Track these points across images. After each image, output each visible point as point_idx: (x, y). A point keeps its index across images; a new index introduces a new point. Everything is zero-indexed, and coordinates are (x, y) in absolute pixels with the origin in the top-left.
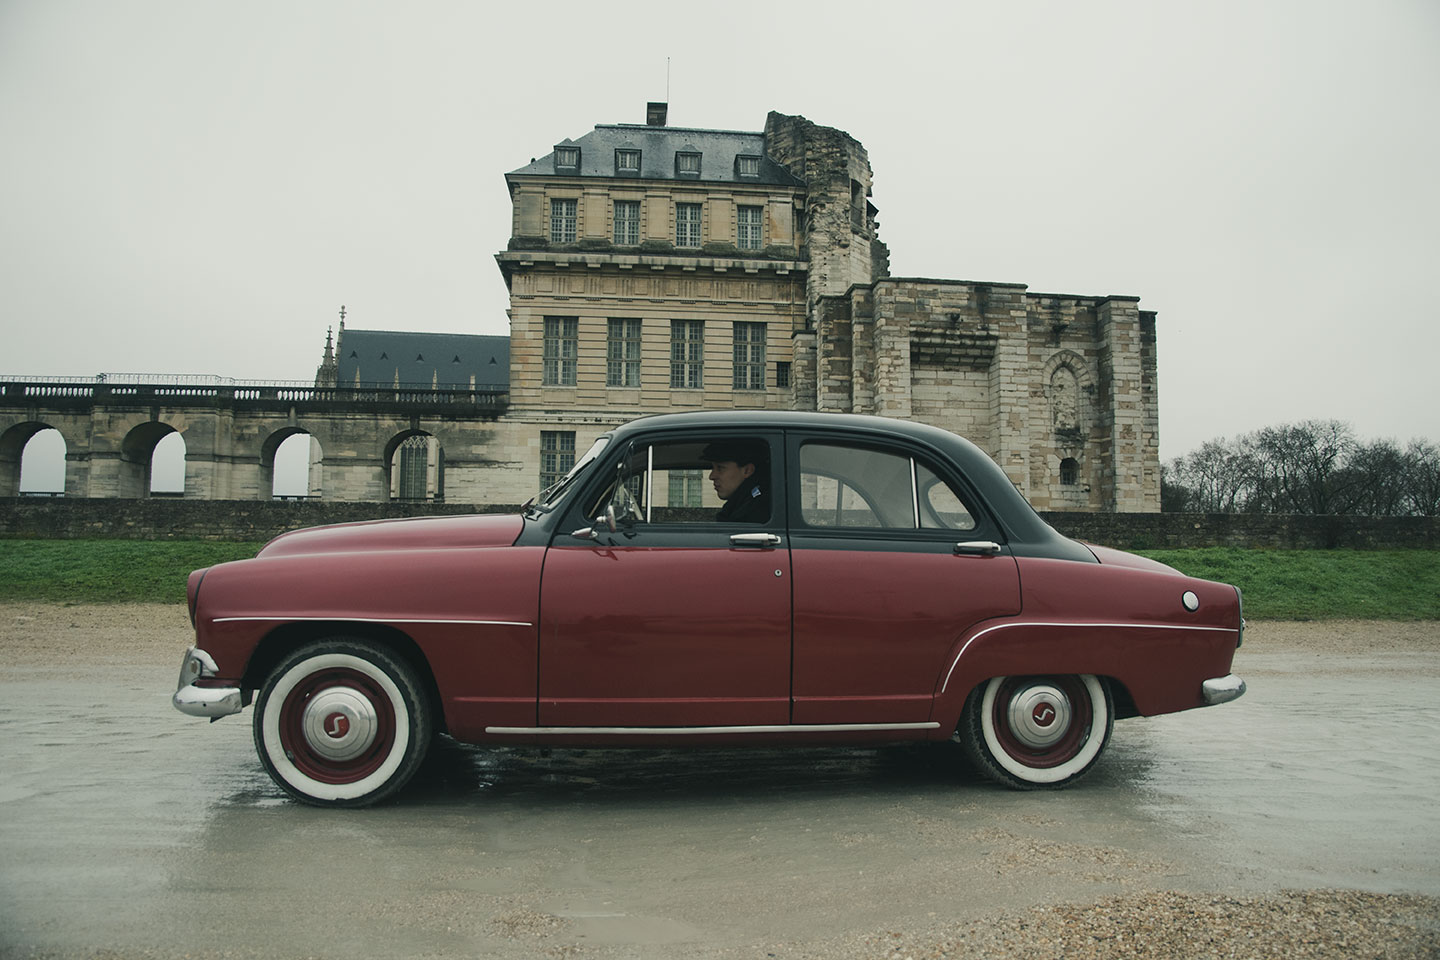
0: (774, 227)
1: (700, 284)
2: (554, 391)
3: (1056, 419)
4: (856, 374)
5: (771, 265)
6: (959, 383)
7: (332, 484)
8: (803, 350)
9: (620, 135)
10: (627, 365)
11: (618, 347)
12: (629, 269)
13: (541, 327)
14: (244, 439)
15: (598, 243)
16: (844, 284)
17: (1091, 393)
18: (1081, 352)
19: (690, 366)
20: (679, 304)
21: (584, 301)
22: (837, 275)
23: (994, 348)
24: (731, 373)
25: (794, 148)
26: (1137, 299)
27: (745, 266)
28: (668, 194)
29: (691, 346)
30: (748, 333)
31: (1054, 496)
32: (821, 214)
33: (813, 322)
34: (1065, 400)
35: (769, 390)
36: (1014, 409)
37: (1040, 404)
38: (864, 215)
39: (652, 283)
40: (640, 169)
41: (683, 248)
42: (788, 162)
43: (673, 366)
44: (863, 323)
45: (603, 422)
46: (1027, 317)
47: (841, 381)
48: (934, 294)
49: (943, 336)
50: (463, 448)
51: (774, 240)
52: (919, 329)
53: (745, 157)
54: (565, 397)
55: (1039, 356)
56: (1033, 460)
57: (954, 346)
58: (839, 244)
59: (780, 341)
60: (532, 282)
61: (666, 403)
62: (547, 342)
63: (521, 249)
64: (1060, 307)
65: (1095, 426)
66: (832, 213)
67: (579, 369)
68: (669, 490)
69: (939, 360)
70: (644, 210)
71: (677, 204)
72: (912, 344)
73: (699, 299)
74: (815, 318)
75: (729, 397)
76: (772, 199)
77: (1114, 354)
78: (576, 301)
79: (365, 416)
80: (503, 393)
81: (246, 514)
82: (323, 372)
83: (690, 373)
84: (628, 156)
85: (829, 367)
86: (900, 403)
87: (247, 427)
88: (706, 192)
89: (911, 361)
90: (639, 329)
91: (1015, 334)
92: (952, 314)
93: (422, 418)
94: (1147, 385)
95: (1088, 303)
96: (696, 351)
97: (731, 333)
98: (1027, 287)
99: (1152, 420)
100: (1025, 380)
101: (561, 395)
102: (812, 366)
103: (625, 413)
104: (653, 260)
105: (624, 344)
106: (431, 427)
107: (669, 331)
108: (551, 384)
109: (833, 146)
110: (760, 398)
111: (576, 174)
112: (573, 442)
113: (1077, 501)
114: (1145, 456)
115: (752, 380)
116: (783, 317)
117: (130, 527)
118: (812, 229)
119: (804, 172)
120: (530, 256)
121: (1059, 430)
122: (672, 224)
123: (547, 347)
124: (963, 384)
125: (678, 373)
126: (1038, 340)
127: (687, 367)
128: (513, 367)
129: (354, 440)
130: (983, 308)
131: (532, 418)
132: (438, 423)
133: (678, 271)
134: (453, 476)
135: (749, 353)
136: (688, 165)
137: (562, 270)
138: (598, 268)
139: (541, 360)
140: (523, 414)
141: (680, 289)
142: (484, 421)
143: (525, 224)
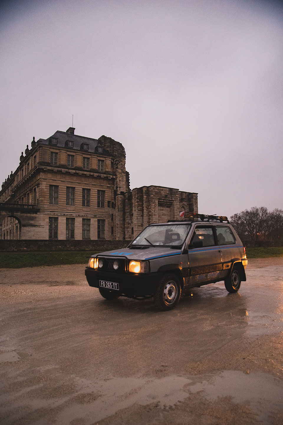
0: (107, 166)
1: (90, 179)
2: (52, 206)
4: (145, 207)
5: (107, 176)
6: (165, 210)
10: (71, 200)
11: (68, 194)
12: (73, 174)
13: (49, 188)
15: (64, 166)
18: (186, 204)
20: (84, 184)
21: (60, 181)
22: (123, 180)
23: (172, 203)
24: (97, 203)
25: (110, 146)
26: (198, 194)
27: (101, 176)
28: (82, 154)
29: (87, 195)
30: (101, 193)
33: (117, 191)
35: (106, 208)
39: (78, 178)
40: (73, 146)
41: (85, 169)
42: (108, 149)
43: (83, 200)
44: (147, 195)
45: (66, 215)
46: (179, 196)
47: (140, 208)
48: (162, 190)
49: (164, 200)
50: (27, 221)
51: (107, 169)
52: (160, 198)
53: (99, 147)
54: (56, 208)
57: (165, 202)
58: (123, 172)
59: (108, 195)
60: (46, 175)
61: (81, 210)
62: (50, 192)
63: (43, 165)
64: (182, 194)
66: (122, 164)
67: (59, 200)
68: (82, 234)
70: (75, 158)
71: (84, 157)
72: (158, 201)
73: (89, 183)
74: (118, 190)
75: (97, 209)
76: (107, 159)
77: (194, 205)
78: (58, 181)
83: (87, 203)
84: (70, 143)
85: (138, 205)
86: (156, 215)
88: (91, 155)
89: (158, 205)
90: (74, 190)
91: (177, 200)
92: (166, 195)
93: (15, 212)
96: (88, 197)
97: (97, 193)
98: (179, 189)
100: (179, 210)
101: (54, 207)
102: (123, 203)
103: (71, 213)
104: (79, 172)
105: (70, 194)
106: (17, 215)
107: (82, 191)
108: (51, 204)
109: (120, 147)
110: (103, 210)
111: (55, 145)
112: (57, 220)
115: (101, 205)
116: (109, 189)
117: (68, 247)
118: (117, 168)
119: (113, 153)
120: (46, 168)
122: (82, 163)
124: (166, 211)
125: (84, 202)
127: (86, 201)
128: (41, 199)
130: (171, 194)
131: (46, 213)
132: (19, 214)
133: (85, 176)
134: (24, 229)
135: (101, 198)
136: (85, 147)
137: (55, 172)
138: (65, 173)
139: (48, 197)
140: (44, 212)
141: (85, 180)
142: (33, 214)
143: (44, 158)
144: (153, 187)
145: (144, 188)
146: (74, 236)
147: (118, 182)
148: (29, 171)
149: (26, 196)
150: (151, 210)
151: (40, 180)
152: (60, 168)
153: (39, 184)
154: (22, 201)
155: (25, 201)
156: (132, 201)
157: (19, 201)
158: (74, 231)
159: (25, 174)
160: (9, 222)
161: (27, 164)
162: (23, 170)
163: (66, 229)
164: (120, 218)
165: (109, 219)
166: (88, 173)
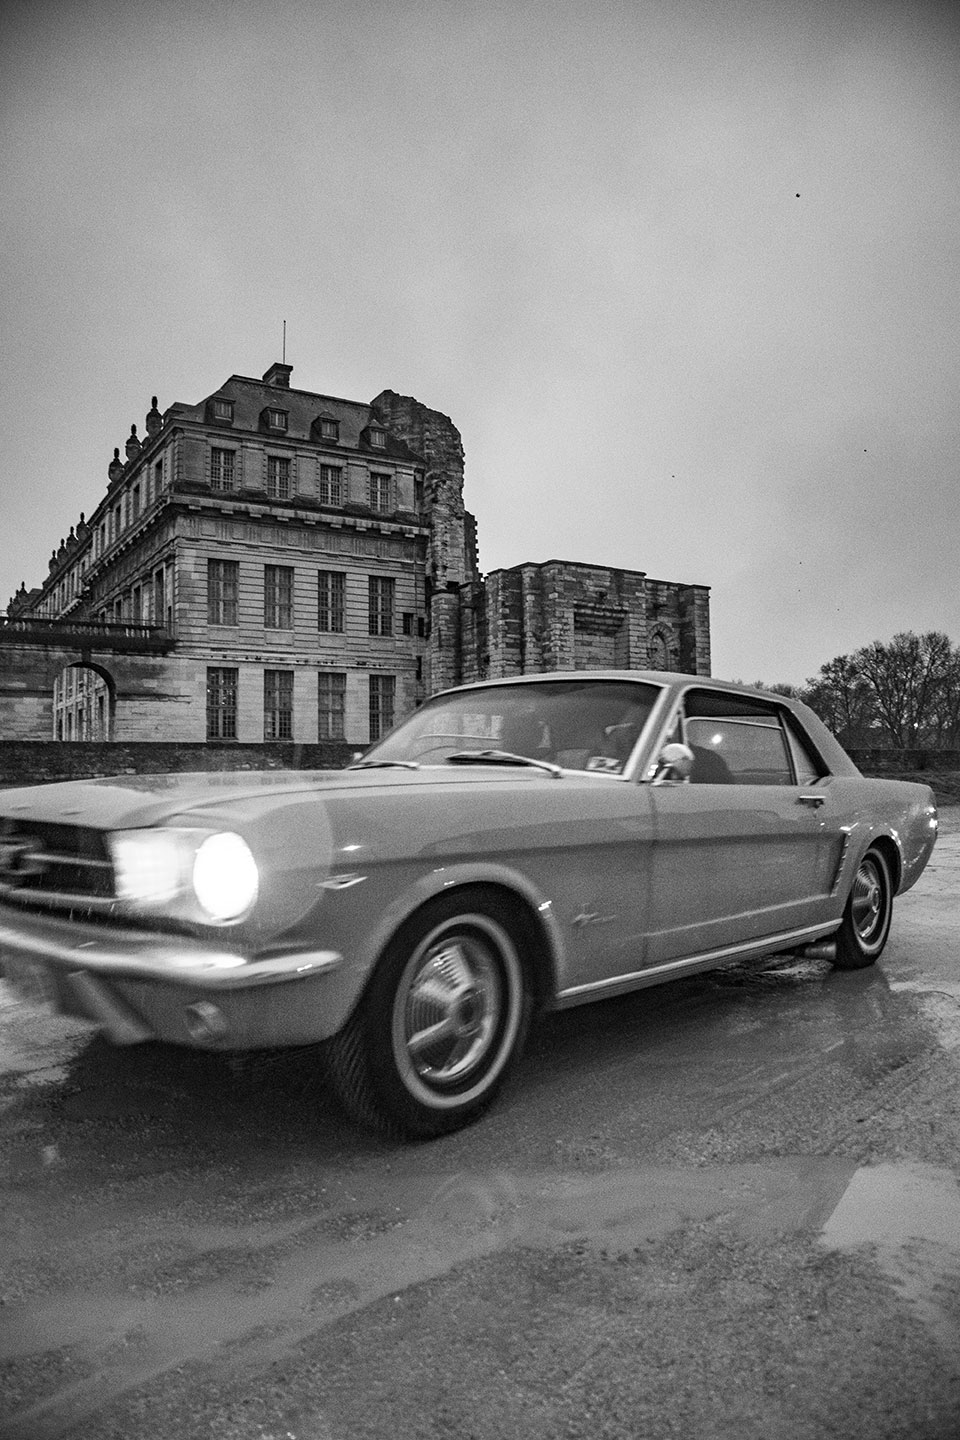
0: (401, 495)
1: (343, 540)
2: (218, 629)
4: (529, 634)
5: (401, 528)
6: (599, 644)
8: (446, 606)
10: (280, 609)
11: (271, 591)
12: (286, 522)
13: (205, 569)
15: (256, 494)
17: (676, 655)
18: (670, 625)
19: (333, 613)
20: (323, 556)
21: (244, 547)
22: (455, 542)
23: (623, 619)
24: (367, 621)
25: (411, 426)
26: (710, 588)
27: (382, 527)
28: (315, 455)
29: (333, 594)
30: (381, 586)
32: (443, 488)
33: (435, 578)
34: (659, 659)
35: (397, 637)
39: (304, 536)
40: (287, 428)
41: (327, 506)
42: (405, 437)
43: (320, 612)
44: (535, 594)
45: (263, 660)
46: (646, 597)
47: (515, 639)
48: (588, 576)
49: (593, 609)
50: (134, 682)
51: (400, 506)
52: (580, 603)
53: (374, 429)
54: (229, 636)
55: (645, 627)
57: (599, 617)
58: (456, 516)
59: (406, 595)
60: (196, 525)
61: (316, 644)
62: (209, 582)
63: (184, 493)
64: (657, 590)
66: (451, 488)
67: (240, 610)
68: (319, 724)
69: (586, 627)
70: (294, 468)
71: (322, 465)
72: (575, 614)
73: (341, 553)
74: (439, 578)
75: (366, 641)
76: (399, 470)
77: (696, 628)
78: (237, 546)
79: (34, 647)
83: (333, 618)
84: (277, 415)
86: (567, 660)
88: (346, 458)
89: (576, 628)
90: (290, 577)
91: (639, 610)
92: (600, 592)
95: (675, 588)
96: (337, 599)
97: (367, 585)
98: (645, 574)
100: (644, 645)
101: (226, 633)
102: (454, 621)
103: (281, 653)
104: (306, 515)
105: (277, 590)
106: (102, 660)
107: (316, 580)
108: (213, 623)
109: (446, 430)
110: (389, 644)
111: (227, 426)
112: (236, 677)
115: (383, 627)
116: (408, 574)
118: (435, 501)
119: (423, 449)
120: (197, 501)
122: (317, 483)
123: (210, 588)
125: (323, 618)
127: (330, 613)
128: (180, 606)
129: (22, 671)
130: (619, 589)
131: (201, 654)
132: (110, 656)
133: (326, 527)
134: (125, 708)
135: (380, 604)
136: (327, 430)
137: (227, 517)
138: (259, 518)
139: (205, 600)
140: (191, 650)
141: (326, 543)
142: (154, 656)
143: (190, 470)
144: (559, 566)
145: (526, 570)
146: (289, 729)
147: (439, 548)
148: (141, 512)
149: (129, 597)
150: (552, 644)
151: (176, 542)
152: (245, 501)
153: (174, 557)
154: (119, 613)
155: (126, 612)
156: (484, 614)
157: (108, 615)
158: (290, 713)
159: (127, 523)
160: (74, 683)
161: (132, 489)
162: (119, 510)
163: (262, 707)
164: (444, 670)
165: (407, 676)
166: (336, 520)
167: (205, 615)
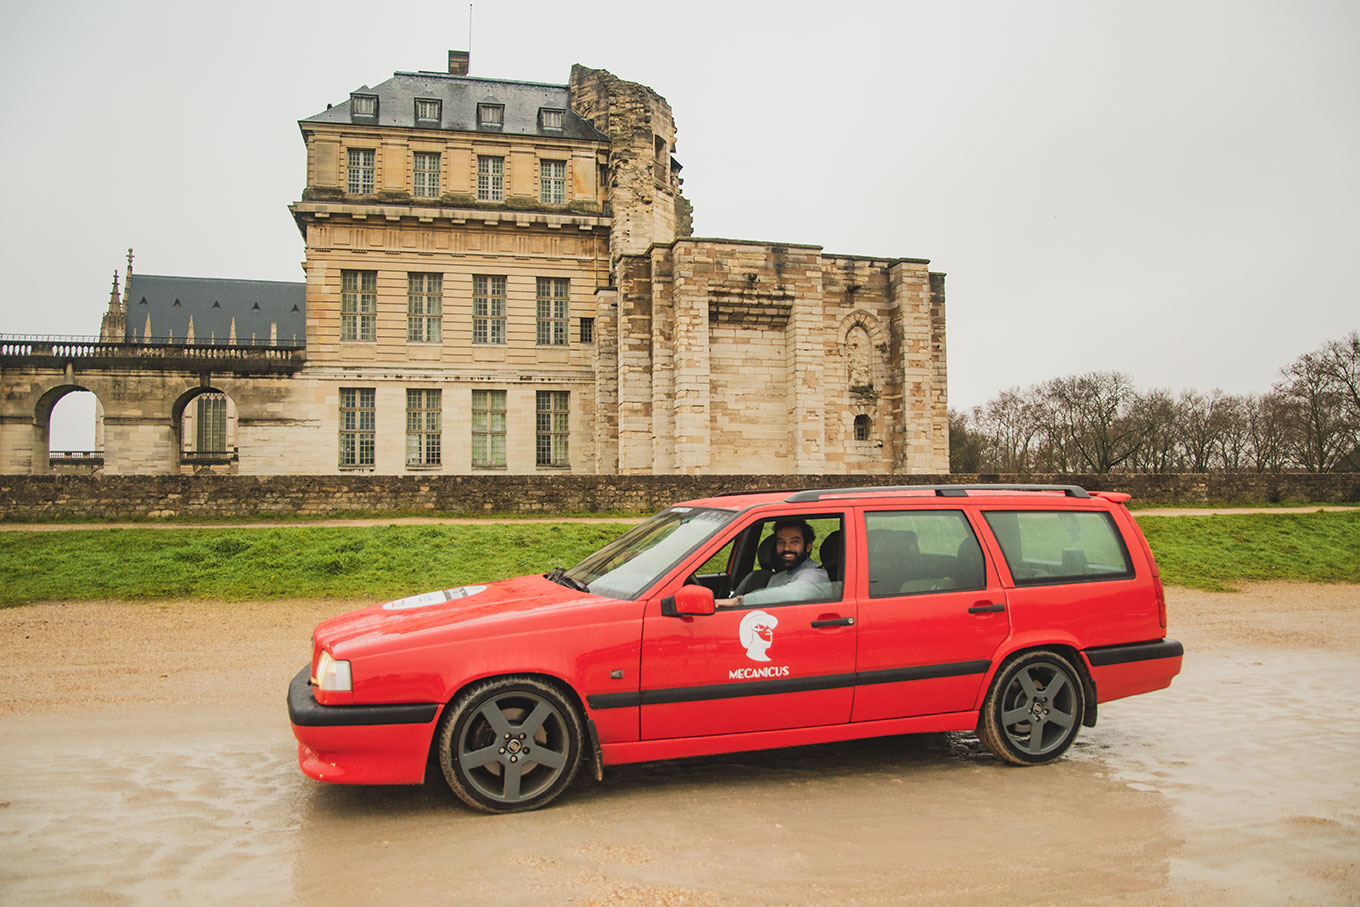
0: (578, 182)
1: (502, 239)
2: (352, 347)
3: (850, 377)
4: (654, 334)
5: (574, 220)
6: (757, 341)
7: (115, 445)
8: (606, 307)
9: (420, 83)
10: (429, 320)
11: (418, 301)
12: (431, 223)
13: (339, 281)
14: (15, 398)
15: (397, 195)
16: (647, 240)
17: (883, 352)
18: (874, 312)
19: (493, 323)
21: (383, 255)
22: (641, 231)
23: (790, 307)
24: (535, 329)
25: (598, 102)
27: (548, 221)
28: (469, 146)
29: (493, 301)
30: (551, 287)
31: (849, 451)
32: (624, 169)
33: (615, 278)
34: (859, 358)
35: (572, 346)
36: (810, 368)
37: (835, 362)
38: (668, 170)
39: (454, 237)
40: (440, 119)
41: (485, 201)
42: (592, 116)
43: (476, 322)
44: (663, 282)
45: (404, 378)
46: (823, 278)
47: (642, 340)
48: (732, 254)
49: (741, 295)
50: (257, 406)
51: (577, 195)
52: (718, 289)
53: (548, 111)
54: (364, 353)
55: (834, 316)
56: (828, 416)
57: (752, 306)
58: (642, 200)
59: (583, 298)
60: (328, 234)
61: (469, 359)
62: (344, 296)
63: (316, 200)
64: (854, 268)
65: (887, 384)
66: (635, 169)
67: (379, 324)
68: (472, 447)
69: (736, 319)
70: (442, 161)
71: (479, 156)
72: (711, 303)
73: (501, 253)
74: (617, 274)
75: (532, 353)
76: (575, 153)
77: (904, 314)
78: (374, 254)
79: (150, 373)
80: (298, 348)
81: (7, 489)
82: (110, 320)
83: (493, 328)
84: (428, 105)
85: (630, 326)
86: (698, 362)
87: (18, 385)
88: (508, 145)
89: (710, 321)
90: (440, 284)
91: (811, 295)
92: (749, 274)
93: (212, 375)
94: (937, 344)
95: (881, 264)
96: (498, 307)
97: (534, 288)
98: (822, 248)
99: (941, 377)
101: (360, 351)
102: (614, 323)
103: (426, 369)
104: (454, 214)
105: (425, 299)
106: (223, 385)
107: (471, 286)
108: (349, 339)
109: (637, 102)
110: (564, 354)
111: (369, 123)
112: (373, 398)
113: (870, 456)
114: (934, 412)
115: (556, 336)
116: (586, 273)
119: (607, 127)
120: (326, 208)
121: (853, 387)
122: (473, 177)
123: (344, 302)
124: (762, 342)
125: (480, 328)
126: (834, 300)
127: (489, 322)
128: (309, 322)
129: (139, 398)
130: (780, 268)
131: (330, 374)
132: (230, 380)
133: (479, 227)
135: (551, 310)
136: (490, 117)
137: (359, 222)
138: (398, 221)
139: (338, 315)
140: (320, 370)
141: (482, 244)
142: (278, 378)
143: (320, 174)
146: (439, 455)
147: (619, 240)
152: (380, 203)
158: (439, 437)
163: (404, 430)
164: (604, 381)
165: (584, 391)
166: (491, 217)
167: (338, 331)
